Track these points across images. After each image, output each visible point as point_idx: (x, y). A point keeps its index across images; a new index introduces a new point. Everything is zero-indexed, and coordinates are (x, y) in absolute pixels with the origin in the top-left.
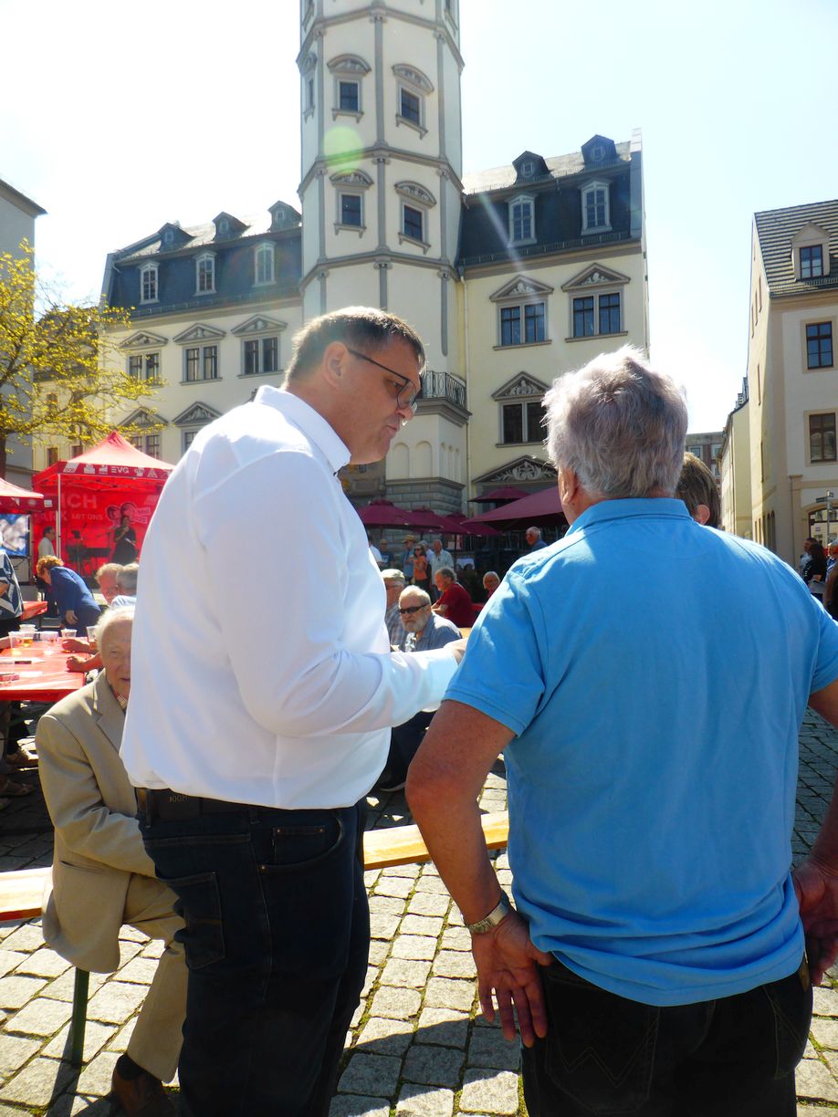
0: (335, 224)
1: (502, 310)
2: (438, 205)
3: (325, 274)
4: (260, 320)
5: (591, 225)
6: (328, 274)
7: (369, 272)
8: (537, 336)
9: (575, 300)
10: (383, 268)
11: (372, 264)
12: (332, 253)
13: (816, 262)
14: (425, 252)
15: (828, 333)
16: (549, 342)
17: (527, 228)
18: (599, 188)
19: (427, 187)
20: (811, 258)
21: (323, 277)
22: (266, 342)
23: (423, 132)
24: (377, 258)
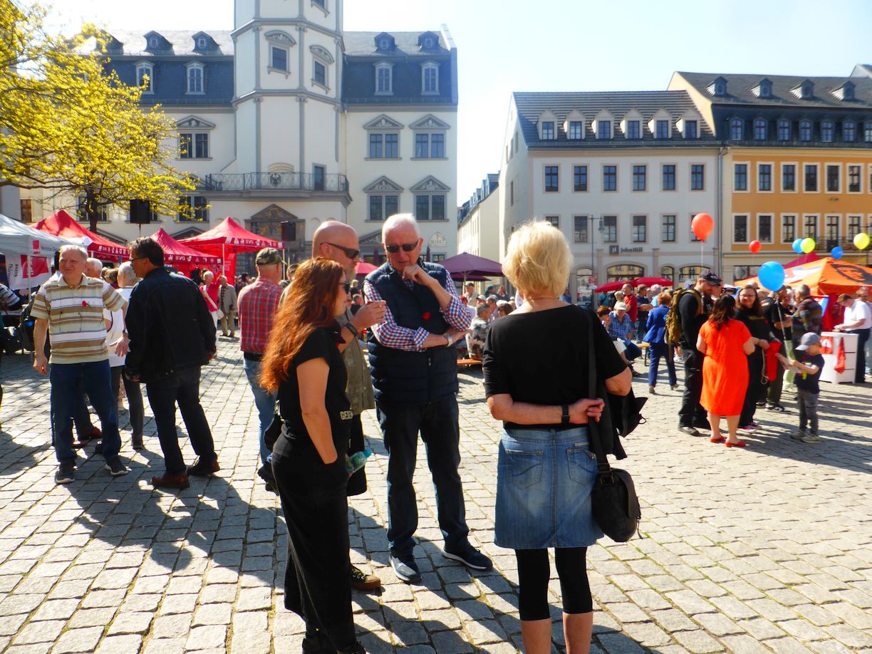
0: (268, 67)
1: (371, 135)
2: (335, 63)
3: (261, 99)
4: (193, 119)
5: (427, 89)
6: (262, 100)
7: (292, 102)
8: (393, 154)
9: (417, 135)
10: (302, 101)
11: (295, 97)
12: (265, 85)
13: (551, 131)
14: (327, 93)
15: (556, 172)
16: (401, 159)
17: (387, 85)
18: (433, 67)
19: (329, 50)
20: (548, 129)
21: (258, 101)
22: (198, 136)
23: (327, 13)
24: (299, 95)
